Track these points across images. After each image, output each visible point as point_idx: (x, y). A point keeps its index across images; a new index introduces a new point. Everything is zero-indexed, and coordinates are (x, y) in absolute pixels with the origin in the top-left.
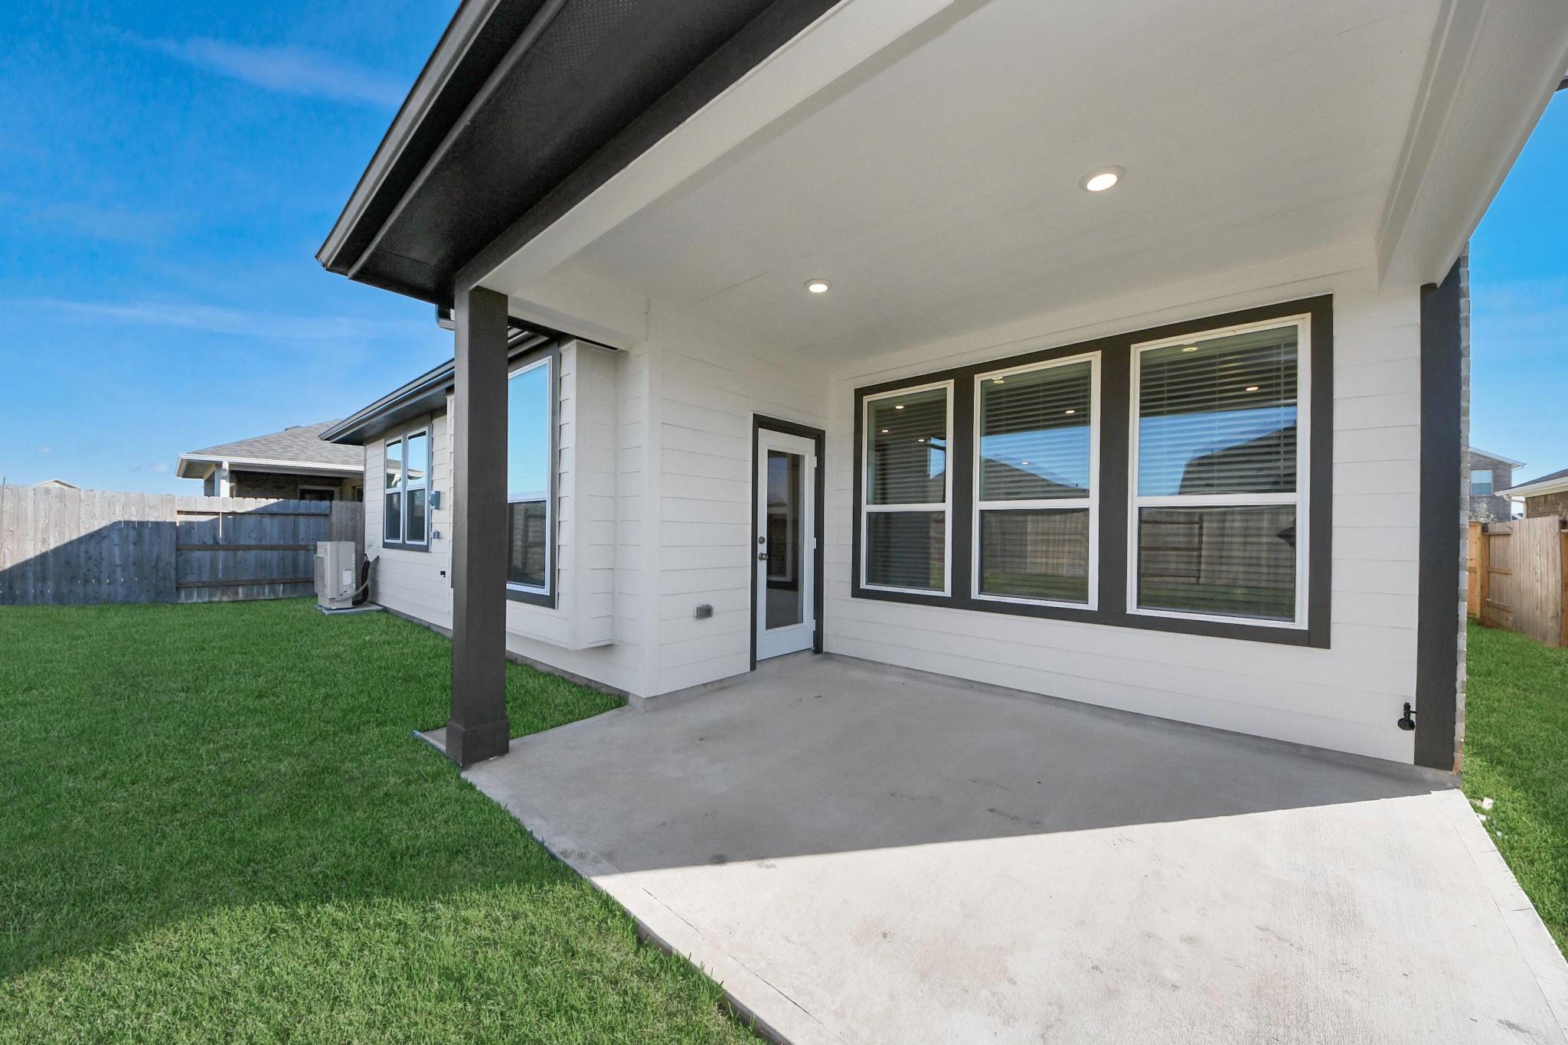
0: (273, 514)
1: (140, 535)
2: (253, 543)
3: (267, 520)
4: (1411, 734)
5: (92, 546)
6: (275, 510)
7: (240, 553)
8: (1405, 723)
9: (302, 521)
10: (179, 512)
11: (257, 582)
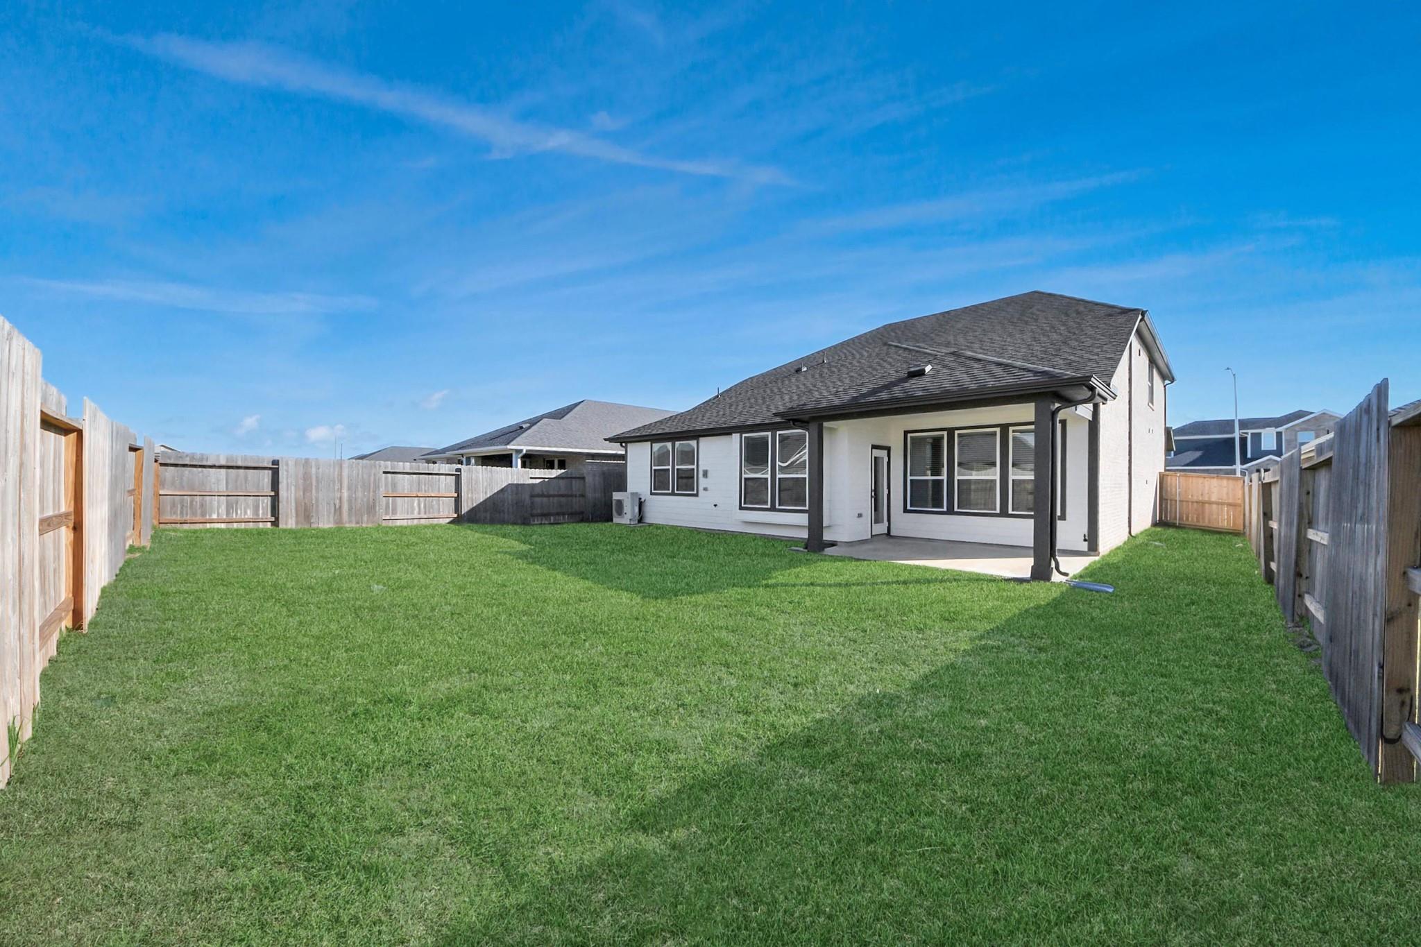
0: (563, 478)
1: (517, 489)
2: (556, 493)
3: (561, 481)
4: (1086, 543)
5: (501, 495)
6: (563, 476)
7: (551, 499)
8: (1085, 540)
9: (574, 481)
10: (531, 478)
11: (558, 514)
